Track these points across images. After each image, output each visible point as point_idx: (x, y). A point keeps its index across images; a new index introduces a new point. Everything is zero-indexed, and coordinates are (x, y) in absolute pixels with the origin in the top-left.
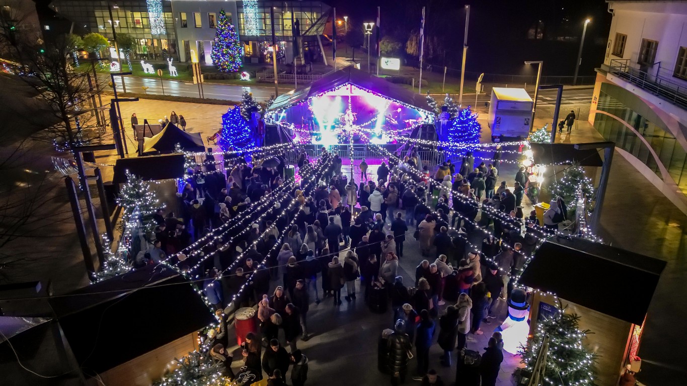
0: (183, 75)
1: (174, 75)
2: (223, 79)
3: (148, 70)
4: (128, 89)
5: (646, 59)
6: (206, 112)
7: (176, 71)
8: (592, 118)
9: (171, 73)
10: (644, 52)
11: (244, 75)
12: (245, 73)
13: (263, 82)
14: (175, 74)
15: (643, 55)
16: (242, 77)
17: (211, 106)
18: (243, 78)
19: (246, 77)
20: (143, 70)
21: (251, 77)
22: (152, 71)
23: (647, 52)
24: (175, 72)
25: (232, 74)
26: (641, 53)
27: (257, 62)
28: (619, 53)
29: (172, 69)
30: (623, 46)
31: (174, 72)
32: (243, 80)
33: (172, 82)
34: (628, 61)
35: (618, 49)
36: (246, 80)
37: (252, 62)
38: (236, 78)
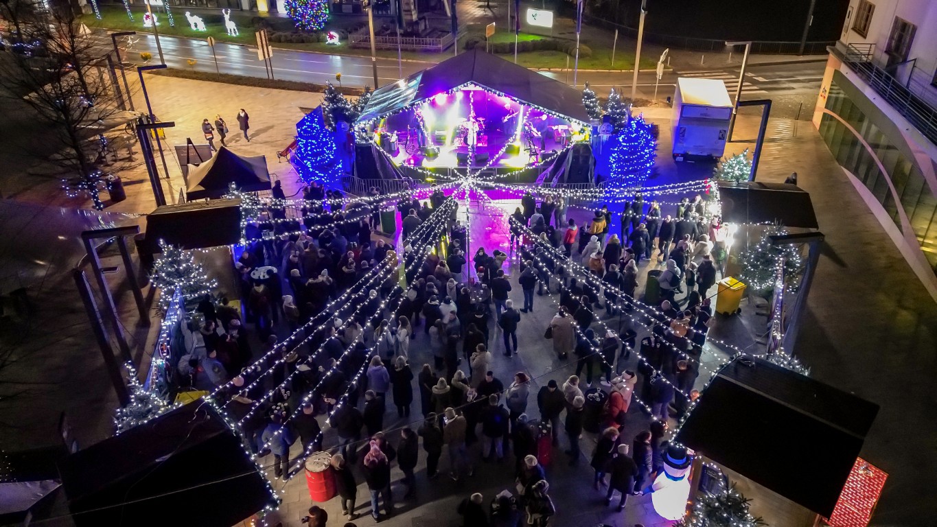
0: (246, 34)
1: (234, 35)
2: (303, 42)
3: (196, 26)
4: (169, 61)
5: (898, 48)
6: (277, 105)
7: (235, 28)
8: (817, 118)
9: (229, 31)
10: (896, 36)
11: (331, 37)
12: (332, 33)
13: (358, 48)
14: (235, 33)
15: (894, 41)
16: (329, 39)
17: (284, 92)
18: (330, 41)
19: (335, 39)
20: (189, 25)
21: (341, 39)
22: (202, 27)
23: (901, 38)
24: (234, 30)
25: (314, 34)
26: (892, 38)
27: (351, 11)
28: (862, 30)
29: (230, 25)
30: (868, 19)
31: (232, 30)
32: (329, 44)
33: (231, 46)
34: (873, 46)
35: (861, 23)
36: (333, 44)
37: (344, 11)
38: (319, 40)
